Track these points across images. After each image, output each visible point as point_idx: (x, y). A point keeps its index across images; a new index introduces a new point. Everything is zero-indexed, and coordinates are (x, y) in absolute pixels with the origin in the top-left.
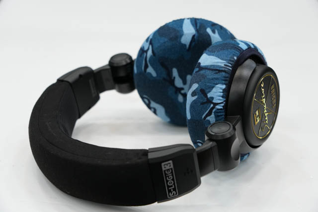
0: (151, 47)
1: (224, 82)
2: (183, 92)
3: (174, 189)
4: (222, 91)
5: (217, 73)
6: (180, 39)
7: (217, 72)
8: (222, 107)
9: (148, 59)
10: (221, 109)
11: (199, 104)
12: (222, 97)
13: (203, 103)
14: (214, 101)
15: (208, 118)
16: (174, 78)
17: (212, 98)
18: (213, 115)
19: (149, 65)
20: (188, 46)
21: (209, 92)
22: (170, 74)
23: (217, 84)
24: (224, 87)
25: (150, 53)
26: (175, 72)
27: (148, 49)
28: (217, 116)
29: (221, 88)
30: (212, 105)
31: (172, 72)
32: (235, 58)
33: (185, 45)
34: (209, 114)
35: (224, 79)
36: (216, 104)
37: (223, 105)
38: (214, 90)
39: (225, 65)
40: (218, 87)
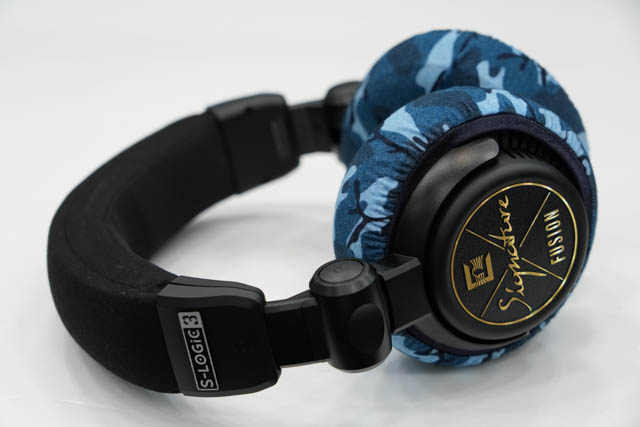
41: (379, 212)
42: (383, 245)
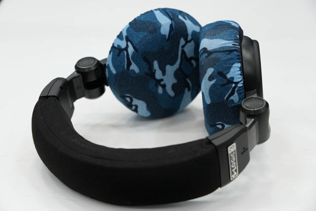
0: (129, 43)
1: (239, 60)
2: (162, 83)
3: (236, 171)
4: (239, 69)
5: (229, 54)
6: (160, 31)
7: (228, 52)
8: (242, 85)
9: (130, 57)
10: (242, 87)
11: (219, 87)
12: (241, 75)
13: (223, 85)
14: (235, 81)
15: (232, 98)
16: (155, 70)
17: (233, 78)
18: (236, 94)
19: (132, 62)
20: (167, 37)
21: (228, 73)
22: (151, 67)
23: (233, 64)
24: (239, 65)
25: (131, 50)
26: (156, 64)
27: (127, 46)
28: (239, 94)
29: (238, 67)
30: (234, 85)
31: (153, 65)
32: (238, 36)
33: (165, 35)
34: (232, 94)
35: (237, 57)
36: (237, 83)
37: (242, 82)
38: (232, 70)
39: (233, 45)
40: (235, 66)
41: (239, 78)
42: (243, 91)
